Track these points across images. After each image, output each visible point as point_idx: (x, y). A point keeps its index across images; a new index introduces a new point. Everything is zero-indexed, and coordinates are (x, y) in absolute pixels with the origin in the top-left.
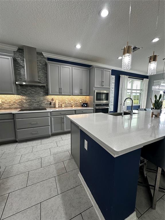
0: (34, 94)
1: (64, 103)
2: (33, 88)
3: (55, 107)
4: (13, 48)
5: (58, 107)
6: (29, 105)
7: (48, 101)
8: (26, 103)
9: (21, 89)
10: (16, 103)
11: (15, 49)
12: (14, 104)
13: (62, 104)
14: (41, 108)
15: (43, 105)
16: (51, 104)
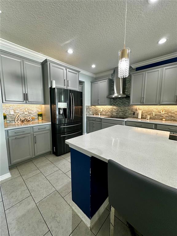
0: (121, 104)
1: (150, 114)
2: (120, 100)
3: (137, 118)
4: (110, 72)
5: (140, 118)
6: (116, 113)
7: (132, 111)
8: (115, 112)
9: (113, 101)
10: (109, 111)
11: (111, 72)
12: (108, 112)
13: (146, 115)
14: (125, 117)
15: (127, 114)
16: (134, 114)
